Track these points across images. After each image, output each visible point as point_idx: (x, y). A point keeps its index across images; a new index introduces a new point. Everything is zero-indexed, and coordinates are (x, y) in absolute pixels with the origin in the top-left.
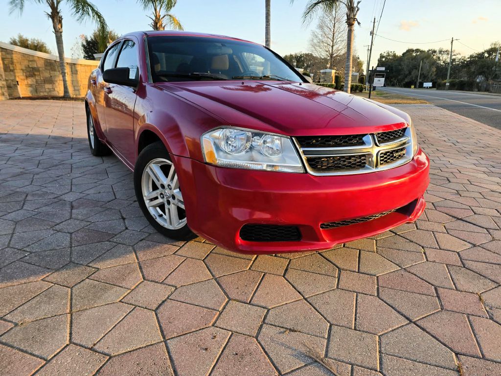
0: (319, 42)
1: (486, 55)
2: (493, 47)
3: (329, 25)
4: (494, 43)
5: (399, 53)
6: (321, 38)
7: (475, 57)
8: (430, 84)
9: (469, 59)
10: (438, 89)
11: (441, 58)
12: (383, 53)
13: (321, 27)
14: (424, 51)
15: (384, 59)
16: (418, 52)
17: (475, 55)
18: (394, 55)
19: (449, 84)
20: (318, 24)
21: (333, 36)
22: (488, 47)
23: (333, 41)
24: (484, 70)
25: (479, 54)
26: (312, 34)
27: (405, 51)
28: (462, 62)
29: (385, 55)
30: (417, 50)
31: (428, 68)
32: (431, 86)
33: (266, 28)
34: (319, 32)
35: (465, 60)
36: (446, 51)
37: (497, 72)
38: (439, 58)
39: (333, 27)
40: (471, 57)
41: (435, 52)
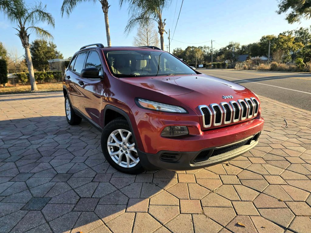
0: (139, 44)
1: (228, 49)
2: (230, 44)
3: (144, 33)
4: (231, 42)
5: (184, 49)
6: (140, 41)
7: (222, 50)
8: (202, 66)
9: (219, 51)
10: (207, 68)
11: (206, 51)
12: (175, 49)
13: (139, 35)
14: (196, 48)
15: (176, 52)
16: (193, 48)
17: (222, 49)
18: (181, 50)
19: (213, 65)
20: (137, 33)
21: (147, 40)
22: (228, 44)
23: (147, 43)
24: (230, 57)
25: (224, 48)
26: (134, 39)
27: (187, 48)
28: (216, 53)
29: (176, 50)
30: (193, 47)
31: (200, 57)
32: (203, 66)
33: (107, 36)
34: (138, 38)
35: (217, 52)
36: (208, 47)
37: (236, 58)
38: (205, 51)
39: (146, 34)
40: (220, 50)
41: (202, 48)
